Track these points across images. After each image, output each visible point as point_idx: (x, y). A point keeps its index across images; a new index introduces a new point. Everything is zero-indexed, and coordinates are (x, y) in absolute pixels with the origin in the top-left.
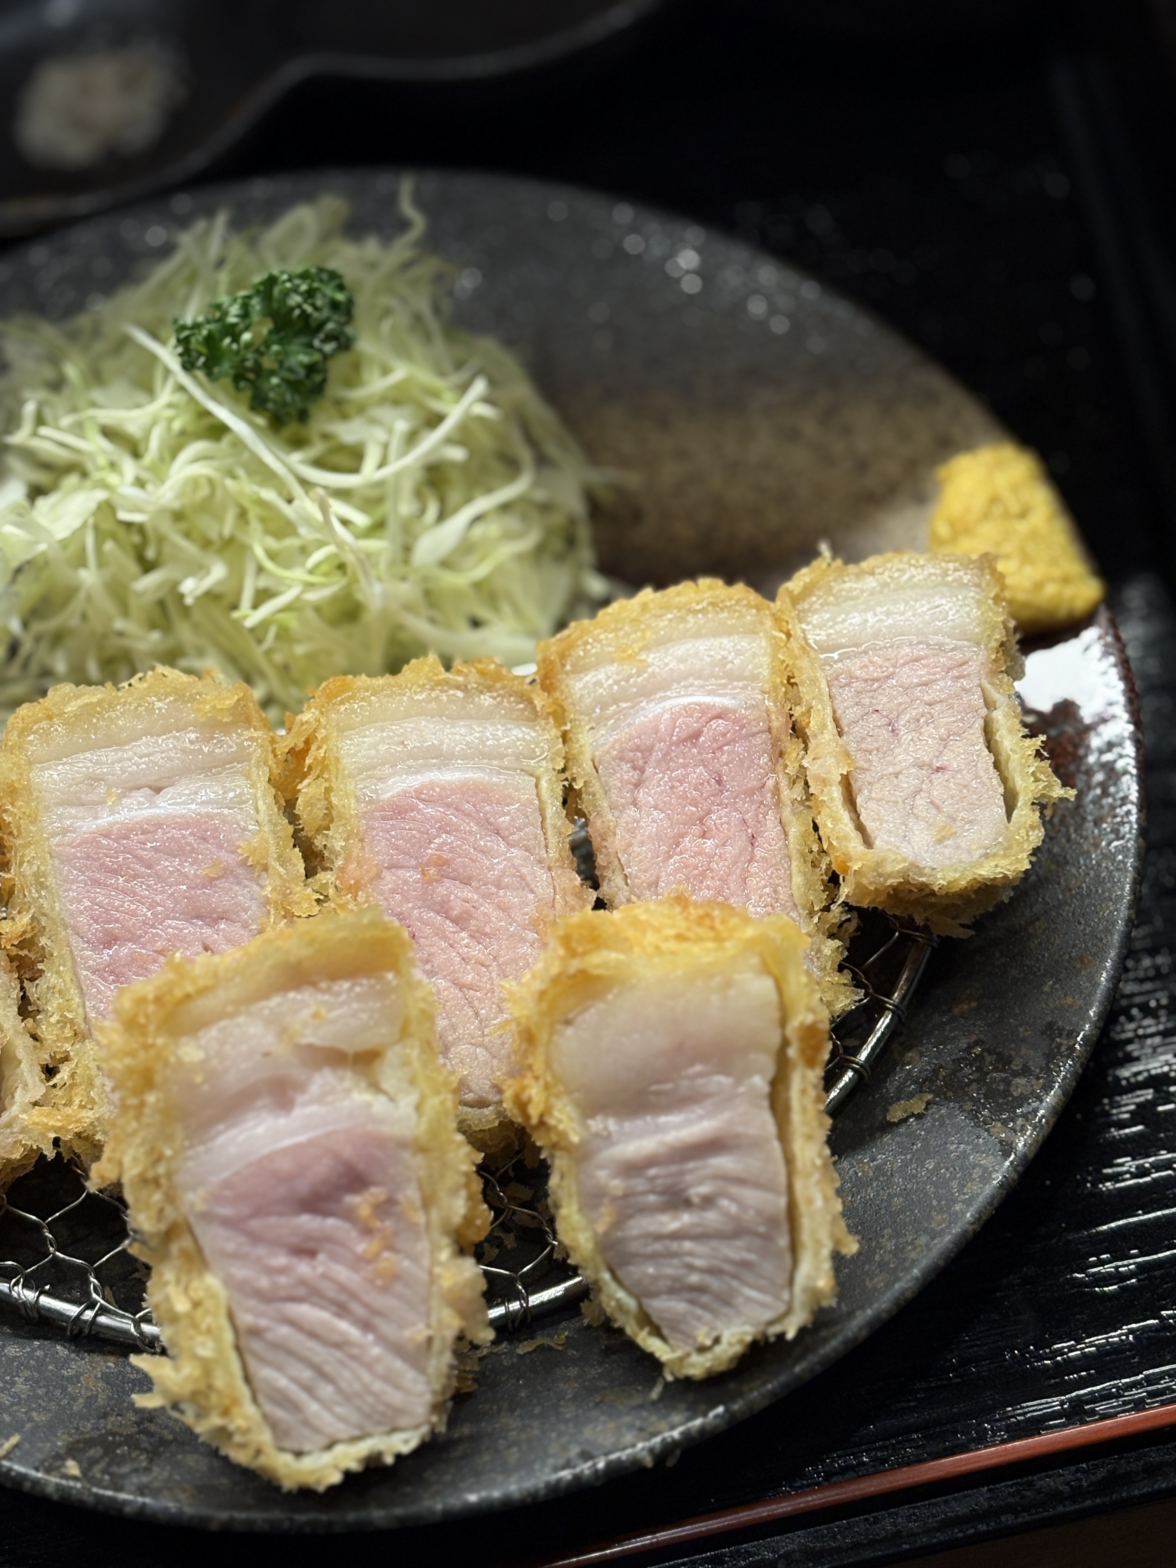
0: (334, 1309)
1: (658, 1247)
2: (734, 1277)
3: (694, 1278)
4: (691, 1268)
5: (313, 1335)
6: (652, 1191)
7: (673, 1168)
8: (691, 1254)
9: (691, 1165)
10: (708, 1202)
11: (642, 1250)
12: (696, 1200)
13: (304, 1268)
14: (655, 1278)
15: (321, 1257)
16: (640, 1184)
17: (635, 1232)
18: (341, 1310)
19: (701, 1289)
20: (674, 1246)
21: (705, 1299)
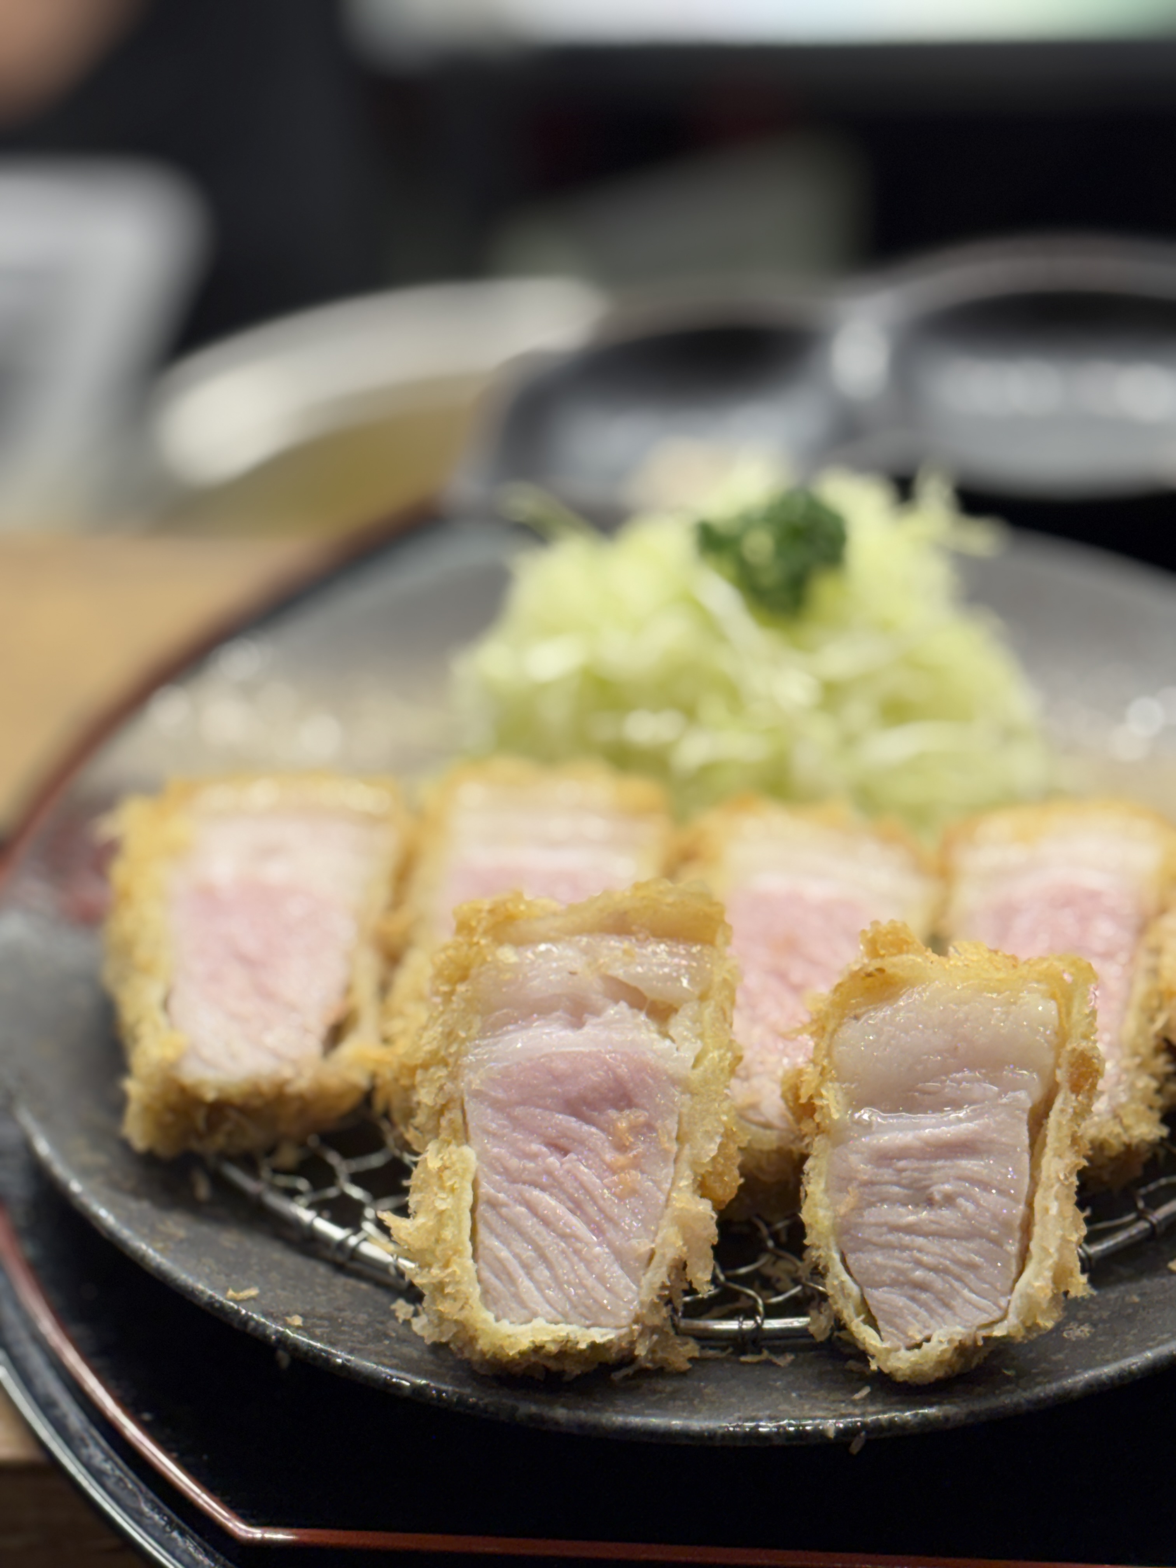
0: (571, 1205)
1: (892, 1238)
2: (958, 1278)
3: (918, 1274)
4: (919, 1264)
5: (546, 1222)
6: (898, 1184)
7: (924, 1164)
8: (920, 1250)
9: (939, 1163)
10: (949, 1200)
11: (875, 1239)
12: (937, 1197)
13: (553, 1160)
14: (882, 1268)
15: (572, 1156)
16: (887, 1174)
17: (872, 1220)
18: (577, 1208)
19: (922, 1286)
20: (907, 1239)
21: (924, 1296)
